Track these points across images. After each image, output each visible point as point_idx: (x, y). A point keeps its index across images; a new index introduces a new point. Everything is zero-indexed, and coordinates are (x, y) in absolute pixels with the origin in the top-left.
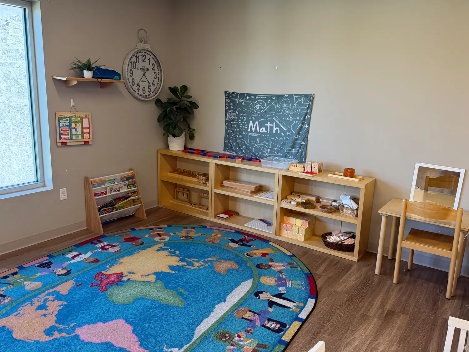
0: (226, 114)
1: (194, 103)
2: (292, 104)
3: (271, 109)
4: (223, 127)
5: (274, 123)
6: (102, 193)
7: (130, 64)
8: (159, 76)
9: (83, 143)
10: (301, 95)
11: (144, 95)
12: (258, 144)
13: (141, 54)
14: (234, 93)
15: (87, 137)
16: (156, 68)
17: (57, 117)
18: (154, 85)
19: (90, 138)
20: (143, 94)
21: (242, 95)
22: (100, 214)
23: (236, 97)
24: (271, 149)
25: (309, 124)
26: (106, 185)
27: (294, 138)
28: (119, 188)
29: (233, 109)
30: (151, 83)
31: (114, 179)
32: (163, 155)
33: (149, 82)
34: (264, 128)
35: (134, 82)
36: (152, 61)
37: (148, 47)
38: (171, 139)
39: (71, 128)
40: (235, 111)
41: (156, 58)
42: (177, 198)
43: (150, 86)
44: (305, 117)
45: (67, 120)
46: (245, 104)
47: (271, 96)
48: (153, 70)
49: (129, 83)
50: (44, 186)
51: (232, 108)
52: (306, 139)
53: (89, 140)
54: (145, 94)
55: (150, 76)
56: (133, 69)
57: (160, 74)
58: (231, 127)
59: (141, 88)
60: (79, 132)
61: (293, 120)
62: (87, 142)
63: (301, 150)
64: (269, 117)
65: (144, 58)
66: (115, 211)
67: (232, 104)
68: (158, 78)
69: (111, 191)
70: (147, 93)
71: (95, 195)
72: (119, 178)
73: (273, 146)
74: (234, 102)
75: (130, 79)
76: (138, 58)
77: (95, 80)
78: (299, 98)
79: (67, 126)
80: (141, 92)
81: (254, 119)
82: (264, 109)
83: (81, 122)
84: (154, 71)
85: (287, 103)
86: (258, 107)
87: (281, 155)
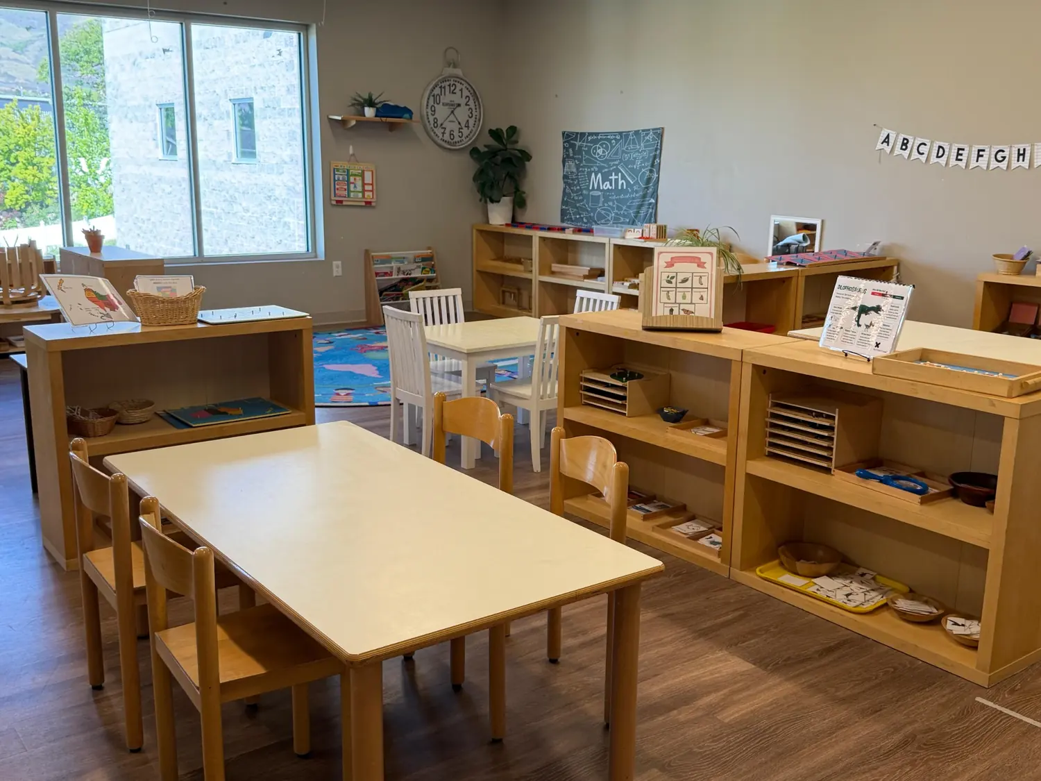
0: (564, 166)
1: (524, 151)
2: (640, 145)
3: (616, 154)
4: (561, 185)
5: (620, 174)
6: (386, 274)
7: (432, 98)
8: (478, 114)
9: (364, 204)
10: (649, 130)
11: (452, 141)
12: (600, 207)
13: (448, 83)
14: (573, 133)
15: (368, 196)
16: (471, 103)
17: (333, 166)
18: (468, 127)
19: (373, 197)
20: (450, 140)
21: (583, 134)
22: (381, 300)
23: (575, 139)
24: (616, 214)
25: (658, 172)
26: (393, 264)
27: (641, 193)
28: (410, 270)
29: (573, 158)
30: (463, 126)
31: (404, 258)
32: (481, 232)
33: (459, 123)
34: (608, 183)
35: (436, 123)
36: (466, 93)
37: (458, 72)
38: (491, 206)
39: (349, 183)
40: (575, 159)
41: (472, 88)
42: (504, 303)
43: (462, 128)
44: (653, 162)
45: (344, 172)
46: (586, 149)
47: (614, 133)
48: (466, 105)
49: (428, 124)
50: (316, 257)
51: (571, 155)
52: (655, 194)
53: (372, 200)
54: (454, 140)
55: (462, 114)
56: (436, 105)
57: (478, 110)
58: (570, 185)
59: (447, 132)
60: (359, 188)
61: (641, 168)
62: (369, 203)
63: (650, 210)
64: (614, 165)
65: (452, 88)
66: (403, 299)
67: (571, 150)
68: (474, 117)
69: (398, 272)
70: (457, 139)
71: (377, 274)
72: (411, 257)
73: (619, 208)
74: (573, 146)
75: (431, 118)
76: (443, 90)
77: (378, 119)
78: (647, 135)
79: (343, 180)
80: (447, 137)
81: (597, 169)
82: (608, 154)
83: (362, 175)
84: (468, 107)
85: (634, 143)
86: (600, 151)
87: (628, 220)
